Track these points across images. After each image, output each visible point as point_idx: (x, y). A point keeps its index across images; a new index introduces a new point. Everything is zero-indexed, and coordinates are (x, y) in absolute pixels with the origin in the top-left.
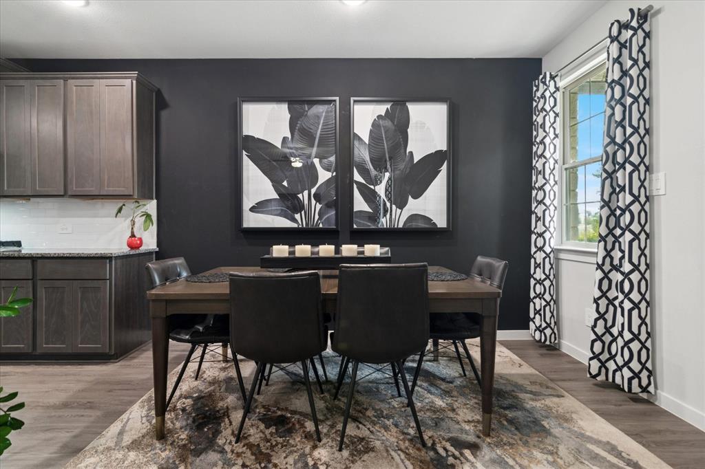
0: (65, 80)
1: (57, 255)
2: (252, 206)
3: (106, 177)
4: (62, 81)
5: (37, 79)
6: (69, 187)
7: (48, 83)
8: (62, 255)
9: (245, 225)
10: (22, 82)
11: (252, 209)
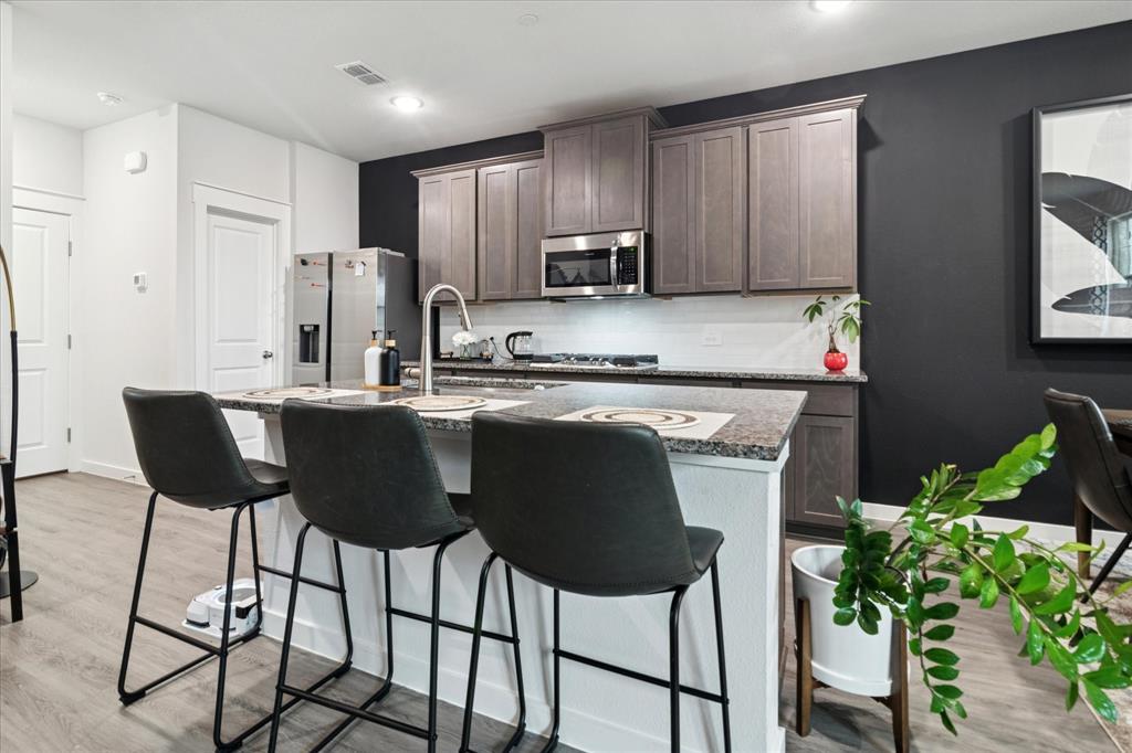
0: (745, 125)
1: (774, 377)
2: (1058, 299)
3: (809, 262)
4: (739, 128)
5: (705, 130)
6: (752, 279)
7: (720, 134)
8: (782, 377)
9: (1044, 334)
10: (684, 139)
11: (1060, 305)
